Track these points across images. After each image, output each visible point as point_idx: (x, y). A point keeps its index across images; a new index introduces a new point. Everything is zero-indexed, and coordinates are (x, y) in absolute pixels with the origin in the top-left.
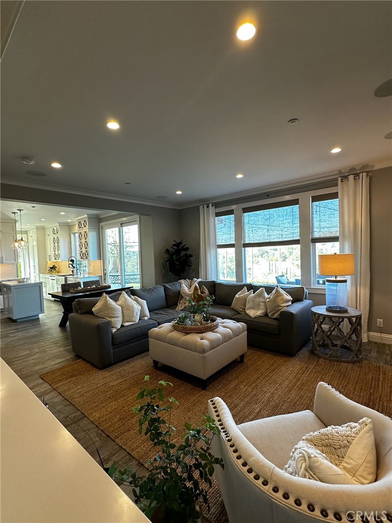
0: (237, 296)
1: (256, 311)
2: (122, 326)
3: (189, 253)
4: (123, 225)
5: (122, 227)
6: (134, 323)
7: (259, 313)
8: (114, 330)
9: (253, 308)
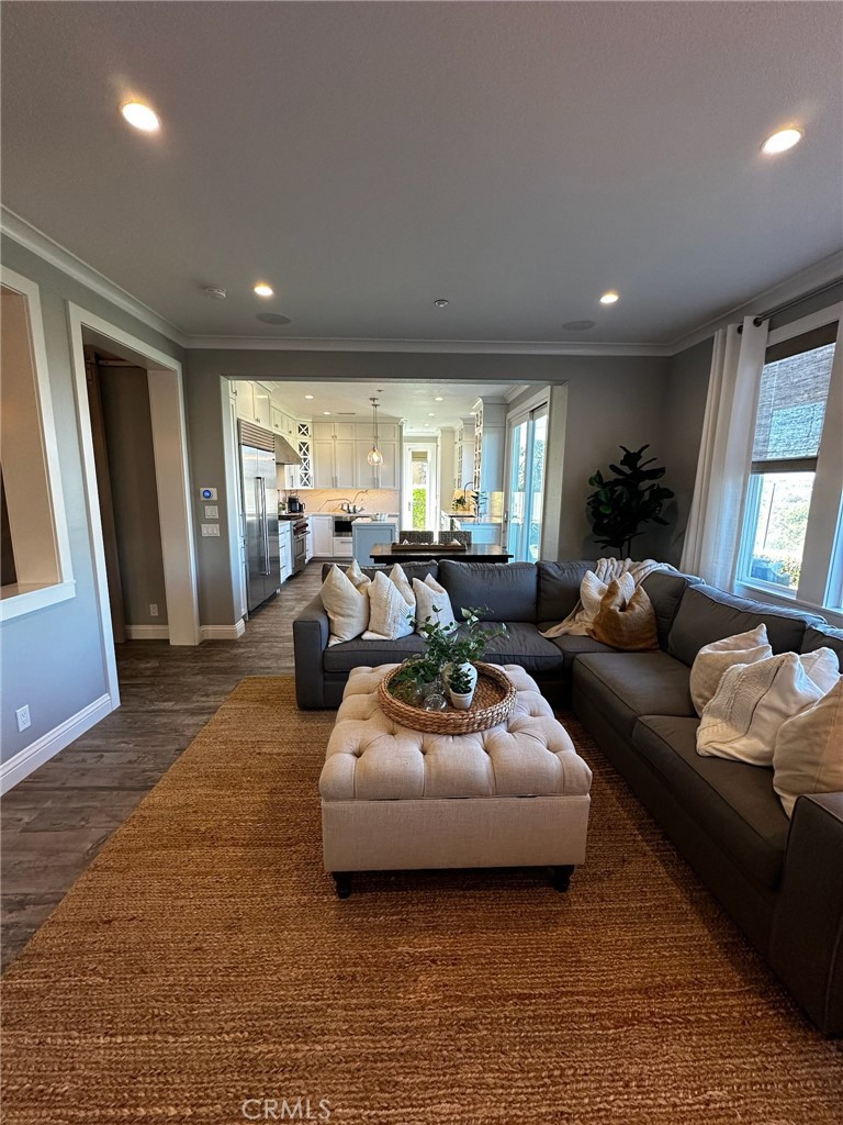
0: (706, 650)
1: (734, 734)
2: (359, 637)
3: (660, 482)
4: (536, 413)
5: (533, 418)
6: (384, 638)
7: (742, 746)
8: (334, 641)
9: (729, 718)
